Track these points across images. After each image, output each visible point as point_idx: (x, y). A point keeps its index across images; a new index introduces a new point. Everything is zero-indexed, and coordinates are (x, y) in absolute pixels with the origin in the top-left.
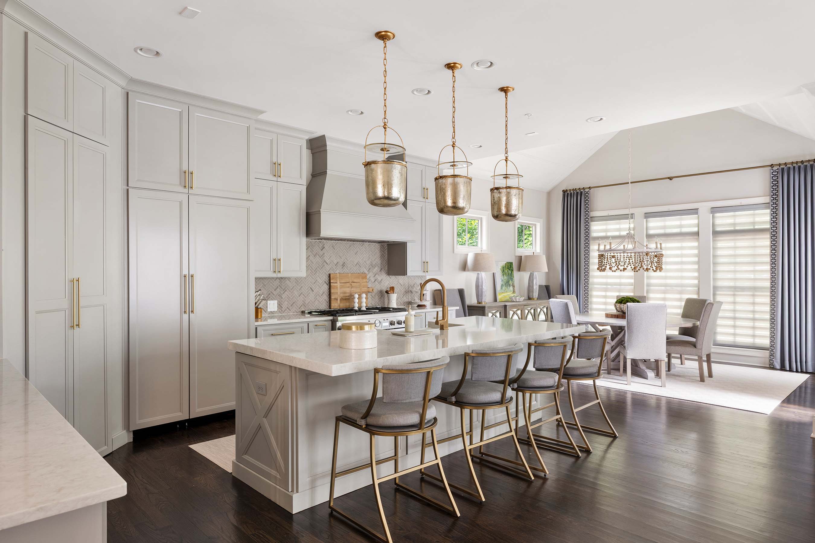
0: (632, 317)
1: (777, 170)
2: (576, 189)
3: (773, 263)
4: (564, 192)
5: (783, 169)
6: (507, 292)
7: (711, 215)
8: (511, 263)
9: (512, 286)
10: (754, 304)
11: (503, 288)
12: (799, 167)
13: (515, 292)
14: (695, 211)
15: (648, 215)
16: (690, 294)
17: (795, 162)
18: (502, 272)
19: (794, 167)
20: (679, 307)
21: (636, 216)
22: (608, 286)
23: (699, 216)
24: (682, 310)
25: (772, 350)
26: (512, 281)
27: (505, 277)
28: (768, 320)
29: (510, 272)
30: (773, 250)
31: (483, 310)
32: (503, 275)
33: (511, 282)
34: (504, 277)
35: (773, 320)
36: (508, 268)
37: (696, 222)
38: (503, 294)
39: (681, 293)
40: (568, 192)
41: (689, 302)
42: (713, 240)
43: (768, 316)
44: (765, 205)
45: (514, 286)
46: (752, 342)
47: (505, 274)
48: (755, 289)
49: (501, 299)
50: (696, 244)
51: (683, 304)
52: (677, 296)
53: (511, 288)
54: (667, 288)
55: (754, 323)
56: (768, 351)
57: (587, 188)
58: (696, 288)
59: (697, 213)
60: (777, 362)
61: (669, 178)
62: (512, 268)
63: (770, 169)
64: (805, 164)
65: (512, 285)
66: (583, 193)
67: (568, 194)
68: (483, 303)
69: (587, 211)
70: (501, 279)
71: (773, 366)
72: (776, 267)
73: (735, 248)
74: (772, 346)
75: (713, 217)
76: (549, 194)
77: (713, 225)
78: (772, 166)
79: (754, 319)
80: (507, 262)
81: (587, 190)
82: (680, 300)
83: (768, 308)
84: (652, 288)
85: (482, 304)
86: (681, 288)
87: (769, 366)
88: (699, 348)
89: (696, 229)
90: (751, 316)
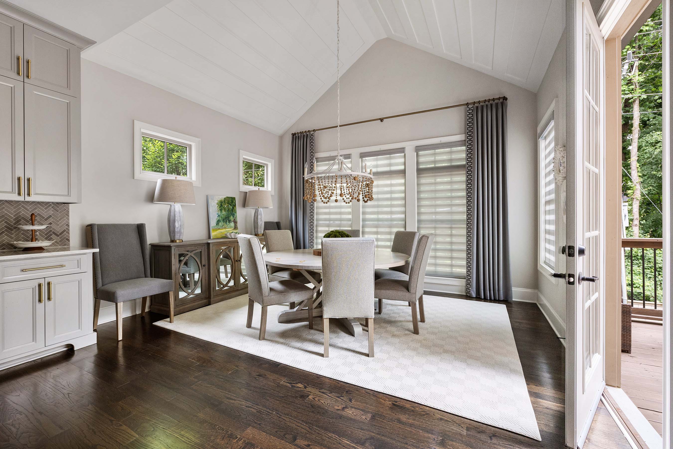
0: (328, 259)
1: (472, 108)
2: (302, 132)
3: (469, 196)
4: (293, 135)
5: (477, 107)
6: (225, 228)
7: (416, 153)
8: (233, 199)
9: (233, 223)
10: (451, 235)
11: (220, 224)
12: (491, 105)
13: (238, 228)
14: (402, 150)
15: (363, 155)
16: (398, 227)
17: (488, 100)
18: (220, 207)
19: (487, 105)
20: (389, 240)
21: (353, 156)
22: (331, 222)
23: (405, 154)
24: (392, 243)
25: (468, 280)
26: (233, 216)
27: (224, 212)
28: (465, 250)
29: (231, 208)
30: (469, 184)
31: (169, 250)
32: (221, 210)
33: (232, 218)
34: (222, 212)
35: (469, 251)
36: (228, 203)
37: (402, 160)
38: (220, 231)
39: (390, 227)
40: (297, 135)
41: (398, 235)
42: (417, 177)
43: (464, 247)
44: (462, 143)
45: (235, 222)
46: (450, 271)
47: (224, 209)
48: (452, 221)
49: (216, 235)
50: (402, 181)
51: (393, 237)
52: (387, 230)
53: (232, 224)
54: (378, 223)
55: (452, 253)
56: (465, 280)
57: (312, 131)
58: (404, 222)
59: (403, 152)
60: (473, 291)
61: (380, 119)
62: (234, 204)
63: (466, 107)
64: (496, 101)
65: (233, 221)
66: (309, 135)
67: (296, 137)
68: (178, 241)
69: (312, 152)
70: (217, 214)
71: (470, 294)
72: (472, 200)
73: (436, 184)
74: (468, 275)
75: (417, 155)
76: (281, 138)
77: (418, 163)
78: (467, 104)
79: (452, 250)
80: (227, 197)
81: (312, 133)
82: (390, 233)
83: (464, 240)
84: (367, 222)
85: (176, 242)
86: (390, 223)
87: (466, 294)
88: (413, 292)
89: (402, 167)
90: (449, 247)
